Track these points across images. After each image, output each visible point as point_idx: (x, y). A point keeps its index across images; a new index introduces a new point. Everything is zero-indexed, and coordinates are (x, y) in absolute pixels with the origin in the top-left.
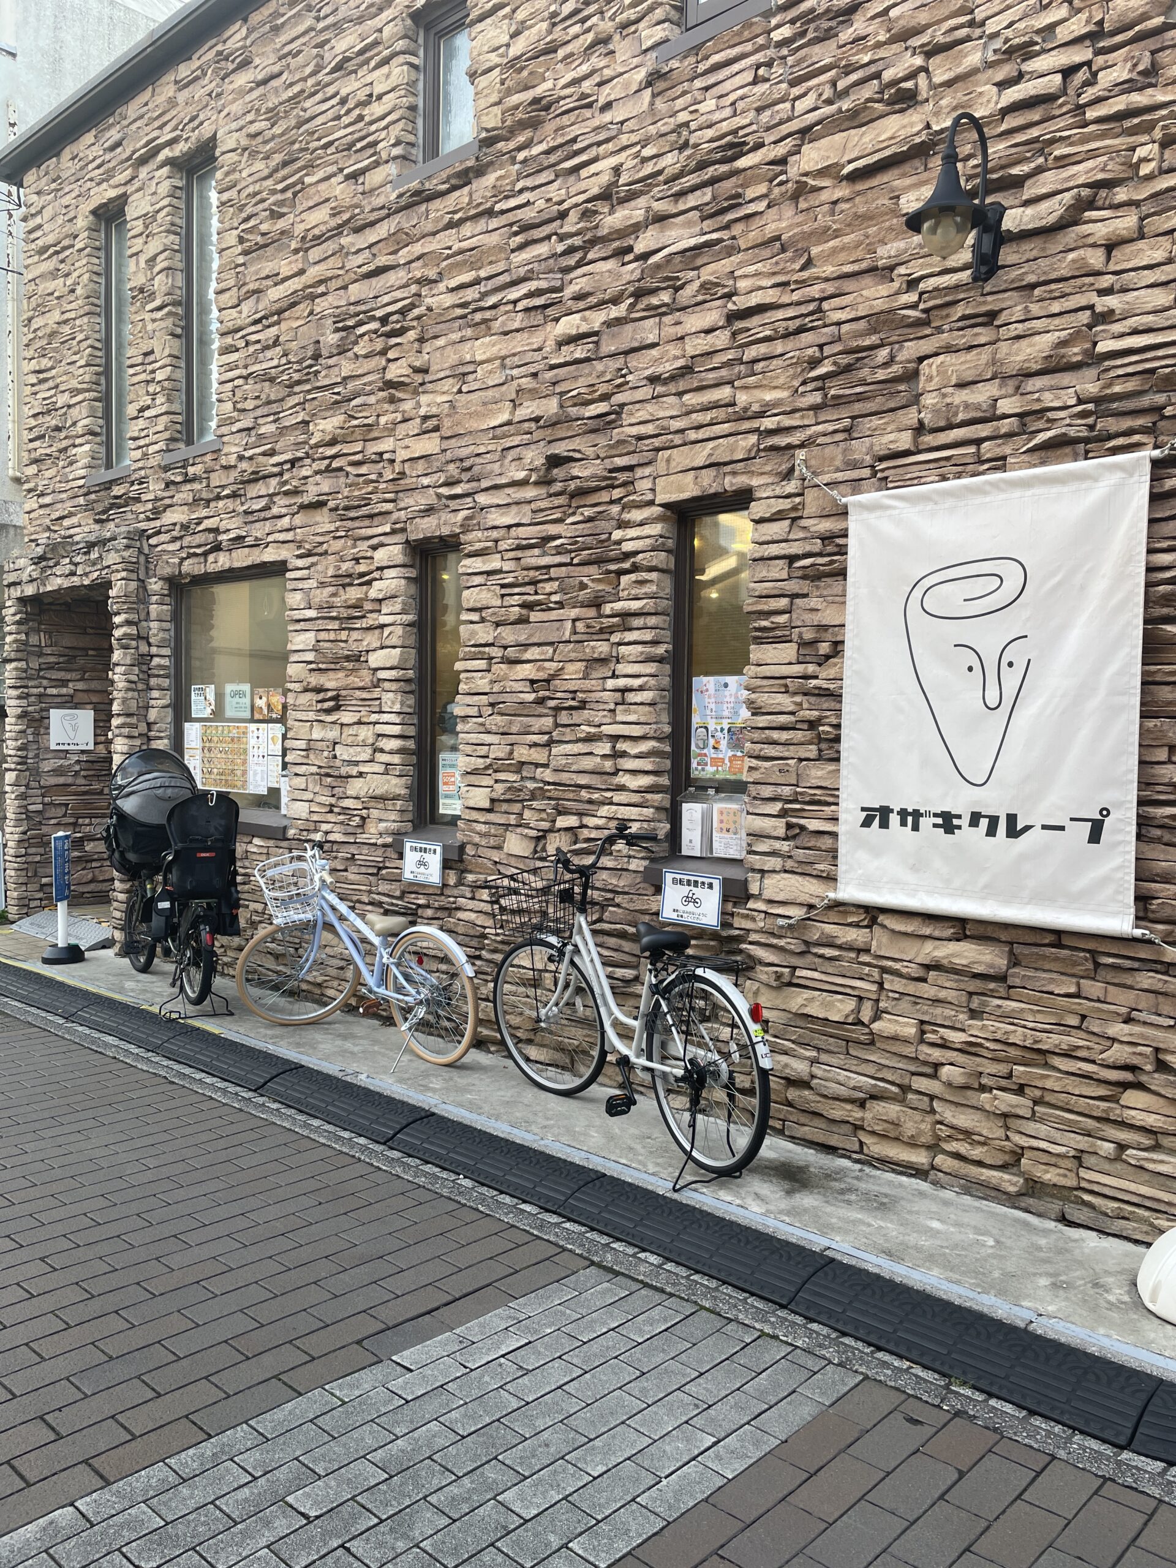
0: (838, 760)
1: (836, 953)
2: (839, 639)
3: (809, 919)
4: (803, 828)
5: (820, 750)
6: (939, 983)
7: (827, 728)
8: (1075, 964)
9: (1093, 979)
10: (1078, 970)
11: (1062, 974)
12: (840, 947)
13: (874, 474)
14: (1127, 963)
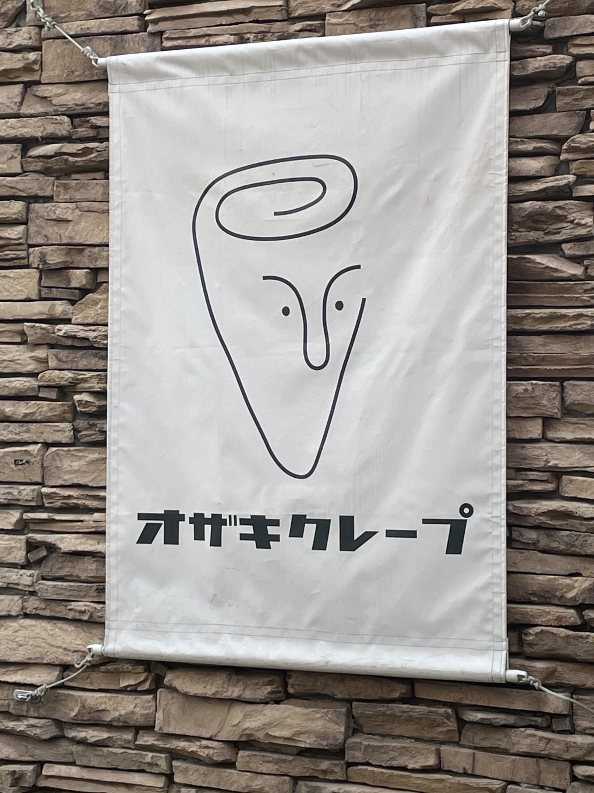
0: (103, 444)
1: (104, 735)
2: (100, 264)
3: (62, 686)
4: (51, 548)
5: (76, 430)
6: (253, 767)
7: (85, 397)
8: (434, 724)
9: (457, 744)
10: (438, 732)
11: (417, 739)
12: (109, 726)
13: (144, 26)
14: (500, 719)
